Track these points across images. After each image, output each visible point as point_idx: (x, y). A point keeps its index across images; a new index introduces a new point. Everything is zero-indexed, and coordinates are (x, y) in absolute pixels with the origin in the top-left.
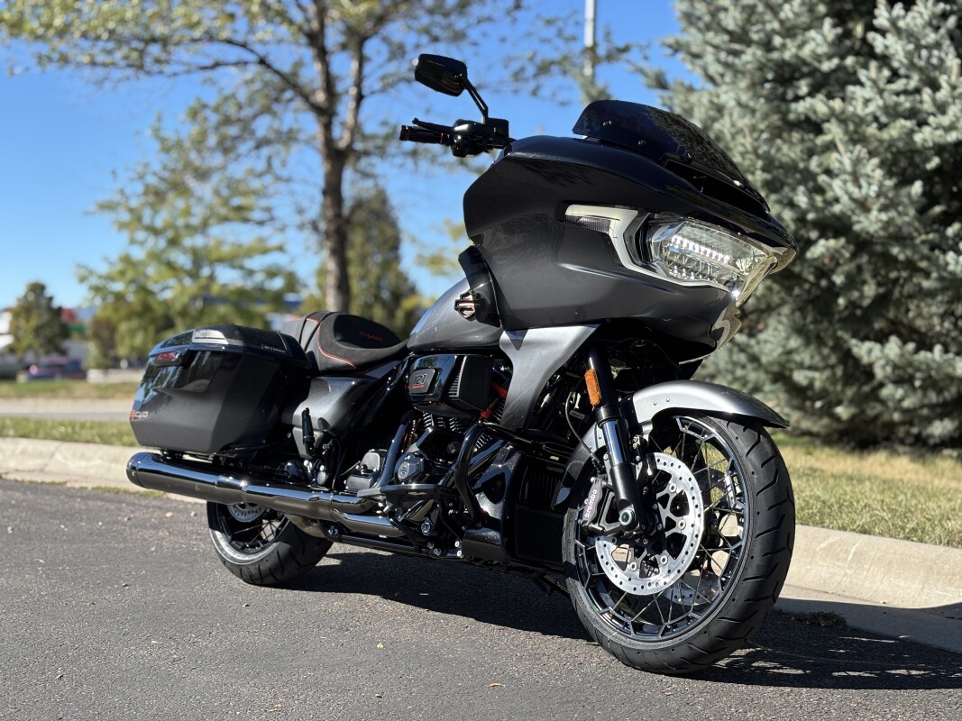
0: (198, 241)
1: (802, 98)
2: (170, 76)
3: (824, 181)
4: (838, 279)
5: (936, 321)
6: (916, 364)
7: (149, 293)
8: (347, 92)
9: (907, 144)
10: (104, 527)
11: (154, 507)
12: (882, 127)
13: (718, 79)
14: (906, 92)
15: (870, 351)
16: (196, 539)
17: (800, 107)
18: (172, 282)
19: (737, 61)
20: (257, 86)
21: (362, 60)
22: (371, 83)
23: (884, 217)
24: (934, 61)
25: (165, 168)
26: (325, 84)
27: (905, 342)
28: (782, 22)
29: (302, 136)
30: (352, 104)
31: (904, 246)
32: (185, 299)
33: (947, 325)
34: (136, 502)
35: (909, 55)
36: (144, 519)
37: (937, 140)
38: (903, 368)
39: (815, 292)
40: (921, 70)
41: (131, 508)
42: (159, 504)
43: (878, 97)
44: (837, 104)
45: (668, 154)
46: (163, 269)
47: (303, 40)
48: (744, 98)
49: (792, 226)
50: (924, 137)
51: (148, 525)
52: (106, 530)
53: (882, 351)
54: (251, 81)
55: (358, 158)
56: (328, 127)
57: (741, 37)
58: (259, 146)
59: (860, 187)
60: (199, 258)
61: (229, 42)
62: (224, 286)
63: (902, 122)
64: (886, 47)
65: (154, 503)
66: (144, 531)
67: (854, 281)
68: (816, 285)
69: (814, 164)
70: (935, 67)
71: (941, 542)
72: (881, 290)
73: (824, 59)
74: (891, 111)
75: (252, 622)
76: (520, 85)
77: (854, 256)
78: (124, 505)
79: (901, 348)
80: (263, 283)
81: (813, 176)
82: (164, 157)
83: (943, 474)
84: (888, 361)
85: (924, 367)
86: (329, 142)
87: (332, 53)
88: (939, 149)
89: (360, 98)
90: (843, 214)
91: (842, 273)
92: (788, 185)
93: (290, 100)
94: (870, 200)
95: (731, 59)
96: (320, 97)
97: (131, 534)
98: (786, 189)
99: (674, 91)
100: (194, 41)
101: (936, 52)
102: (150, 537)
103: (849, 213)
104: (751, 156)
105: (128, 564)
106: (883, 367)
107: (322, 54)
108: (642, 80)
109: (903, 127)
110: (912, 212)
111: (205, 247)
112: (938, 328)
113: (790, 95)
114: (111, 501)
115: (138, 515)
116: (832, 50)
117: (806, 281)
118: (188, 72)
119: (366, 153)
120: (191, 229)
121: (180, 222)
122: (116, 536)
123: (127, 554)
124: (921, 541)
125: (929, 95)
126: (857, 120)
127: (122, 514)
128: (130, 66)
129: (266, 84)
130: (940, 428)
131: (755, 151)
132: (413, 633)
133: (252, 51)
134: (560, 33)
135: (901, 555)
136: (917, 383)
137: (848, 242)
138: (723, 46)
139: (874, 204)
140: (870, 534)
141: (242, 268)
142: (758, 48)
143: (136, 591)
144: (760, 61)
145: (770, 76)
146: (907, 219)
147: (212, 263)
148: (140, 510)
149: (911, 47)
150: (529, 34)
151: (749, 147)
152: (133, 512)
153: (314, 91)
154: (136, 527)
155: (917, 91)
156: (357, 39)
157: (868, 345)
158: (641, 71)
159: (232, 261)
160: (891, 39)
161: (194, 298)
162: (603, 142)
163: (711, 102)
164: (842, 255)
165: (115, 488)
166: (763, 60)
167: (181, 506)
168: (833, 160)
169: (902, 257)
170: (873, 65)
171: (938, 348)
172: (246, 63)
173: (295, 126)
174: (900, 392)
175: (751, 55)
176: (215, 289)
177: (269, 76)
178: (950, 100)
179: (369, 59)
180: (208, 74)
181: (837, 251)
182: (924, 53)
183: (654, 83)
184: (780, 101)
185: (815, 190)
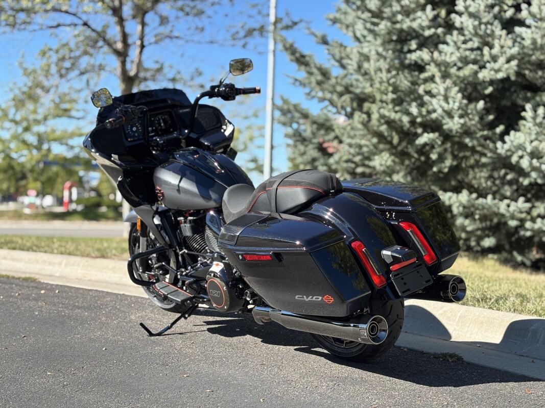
0: (41, 129)
1: (415, 51)
2: (31, 31)
3: (427, 100)
4: (434, 156)
5: (483, 181)
6: (476, 206)
7: (11, 158)
8: (135, 43)
9: (474, 79)
10: (4, 300)
11: (32, 287)
12: (459, 69)
13: (362, 39)
14: (472, 50)
15: (450, 198)
16: (62, 307)
17: (413, 57)
18: (25, 152)
19: (376, 28)
20: (81, 38)
21: (143, 24)
22: (150, 38)
23: (462, 121)
24: (489, 32)
25: (25, 85)
26: (122, 38)
27: (471, 193)
28: (402, 7)
29: (107, 68)
30: (138, 50)
31: (472, 138)
32: (33, 162)
33: (489, 183)
34: (21, 283)
35: (475, 28)
36: (28, 295)
37: (491, 77)
38: (469, 208)
39: (418, 164)
40: (481, 37)
41: (18, 287)
42: (35, 285)
43: (456, 52)
44: (436, 55)
46: (21, 145)
47: (110, 12)
48: (380, 50)
49: (408, 125)
50: (484, 75)
51: (31, 298)
52: (5, 301)
53: (457, 198)
54: (78, 35)
55: (140, 82)
56: (124, 63)
57: (378, 15)
58: (82, 73)
59: (448, 103)
60: (41, 139)
61: (66, 12)
62: (56, 155)
63: (471, 66)
64: (462, 23)
65: (32, 284)
66: (29, 302)
67: (441, 158)
68: (418, 159)
69: (421, 89)
70: (489, 35)
71: (510, 311)
72: (455, 163)
73: (426, 29)
74: (464, 60)
75: (107, 361)
76: (236, 42)
77: (443, 143)
78: (14, 286)
79: (469, 196)
80: (79, 153)
81: (420, 97)
82: (25, 79)
83: (488, 268)
84: (461, 204)
85: (480, 207)
86: (124, 72)
87: (126, 20)
88: (492, 82)
89: (142, 47)
90: (437, 119)
91: (436, 153)
92: (406, 101)
93: (101, 47)
94: (454, 111)
95: (372, 27)
96: (119, 46)
97: (22, 304)
98: (405, 104)
99: (332, 46)
100: (46, 11)
101: (489, 27)
102: (34, 306)
103: (440, 118)
104: (386, 84)
105: (23, 323)
106: (458, 207)
107: (121, 21)
108: (314, 39)
109: (472, 69)
110: (477, 119)
111: (45, 133)
112: (484, 185)
113: (406, 49)
114: (5, 283)
115: (23, 292)
116: (431, 24)
117: (413, 157)
118: (41, 29)
119: (145, 79)
120: (37, 122)
121: (31, 117)
122: (13, 305)
123: (21, 316)
124: (498, 309)
125: (488, 51)
126: (446, 65)
127: (14, 291)
128: (7, 25)
129: (87, 38)
130: (488, 242)
131: (388, 82)
132: (208, 367)
133: (80, 18)
134: (259, 13)
135: (488, 318)
136: (477, 217)
137: (440, 135)
138: (367, 20)
139: (455, 113)
140: (467, 305)
141: (67, 145)
142: (388, 21)
143: (32, 340)
144: (388, 29)
145: (395, 38)
146: (473, 122)
147: (49, 141)
148: (24, 289)
149: (477, 23)
150: (241, 13)
151: (385, 79)
152: (20, 290)
153: (115, 42)
154: (24, 300)
155: (479, 49)
156: (141, 13)
157: (449, 194)
158: (313, 34)
159: (60, 140)
160: (465, 18)
161: (38, 162)
163: (359, 52)
164: (436, 143)
165: (6, 275)
166: (391, 29)
167: (49, 287)
168: (431, 86)
169: (470, 144)
170: (455, 33)
171: (490, 197)
172: (76, 25)
173: (103, 63)
174: (467, 222)
175: (384, 26)
176: (51, 157)
177: (88, 32)
178: (499, 54)
179: (147, 25)
180: (53, 30)
181: (434, 140)
182: (483, 27)
183: (321, 41)
184: (401, 53)
185: (422, 104)
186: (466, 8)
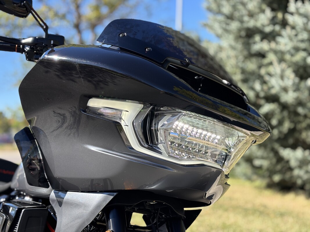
3: (267, 78)
4: (274, 122)
12: (292, 55)
14: (302, 41)
15: (289, 154)
17: (257, 47)
19: (228, 27)
23: (295, 95)
27: (305, 150)
28: (249, 11)
31: (304, 108)
35: (304, 24)
43: (290, 42)
44: (273, 45)
45: (170, 59)
53: (294, 154)
59: (284, 81)
63: (301, 53)
67: (281, 123)
69: (263, 71)
72: (292, 126)
73: (266, 26)
74: (296, 48)
79: (303, 153)
81: (262, 77)
90: (276, 94)
91: (276, 119)
95: (225, 26)
98: (250, 82)
106: (295, 162)
109: (302, 55)
110: (306, 94)
113: (251, 41)
116: (270, 22)
126: (282, 53)
137: (278, 106)
139: (290, 89)
142: (238, 22)
146: (304, 96)
149: (305, 20)
160: (296, 17)
162: (122, 49)
166: (240, 27)
168: (271, 69)
169: (302, 113)
174: (301, 172)
185: (264, 82)
186: (297, 9)
